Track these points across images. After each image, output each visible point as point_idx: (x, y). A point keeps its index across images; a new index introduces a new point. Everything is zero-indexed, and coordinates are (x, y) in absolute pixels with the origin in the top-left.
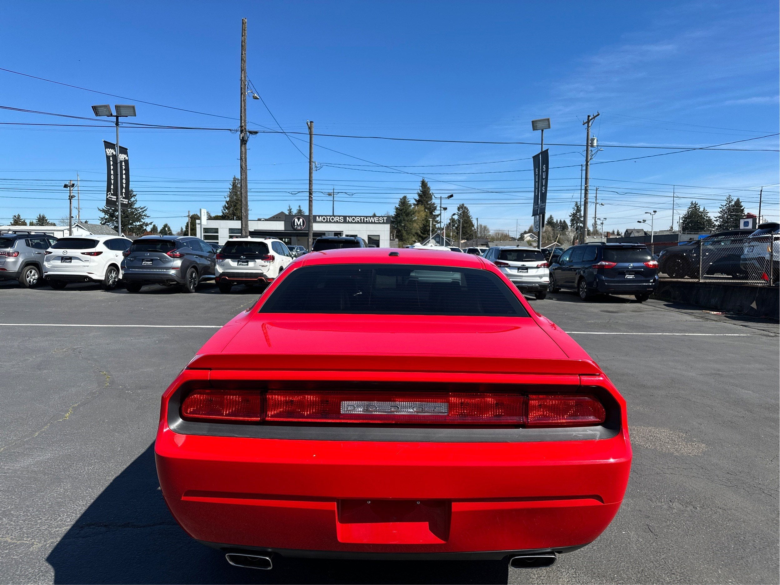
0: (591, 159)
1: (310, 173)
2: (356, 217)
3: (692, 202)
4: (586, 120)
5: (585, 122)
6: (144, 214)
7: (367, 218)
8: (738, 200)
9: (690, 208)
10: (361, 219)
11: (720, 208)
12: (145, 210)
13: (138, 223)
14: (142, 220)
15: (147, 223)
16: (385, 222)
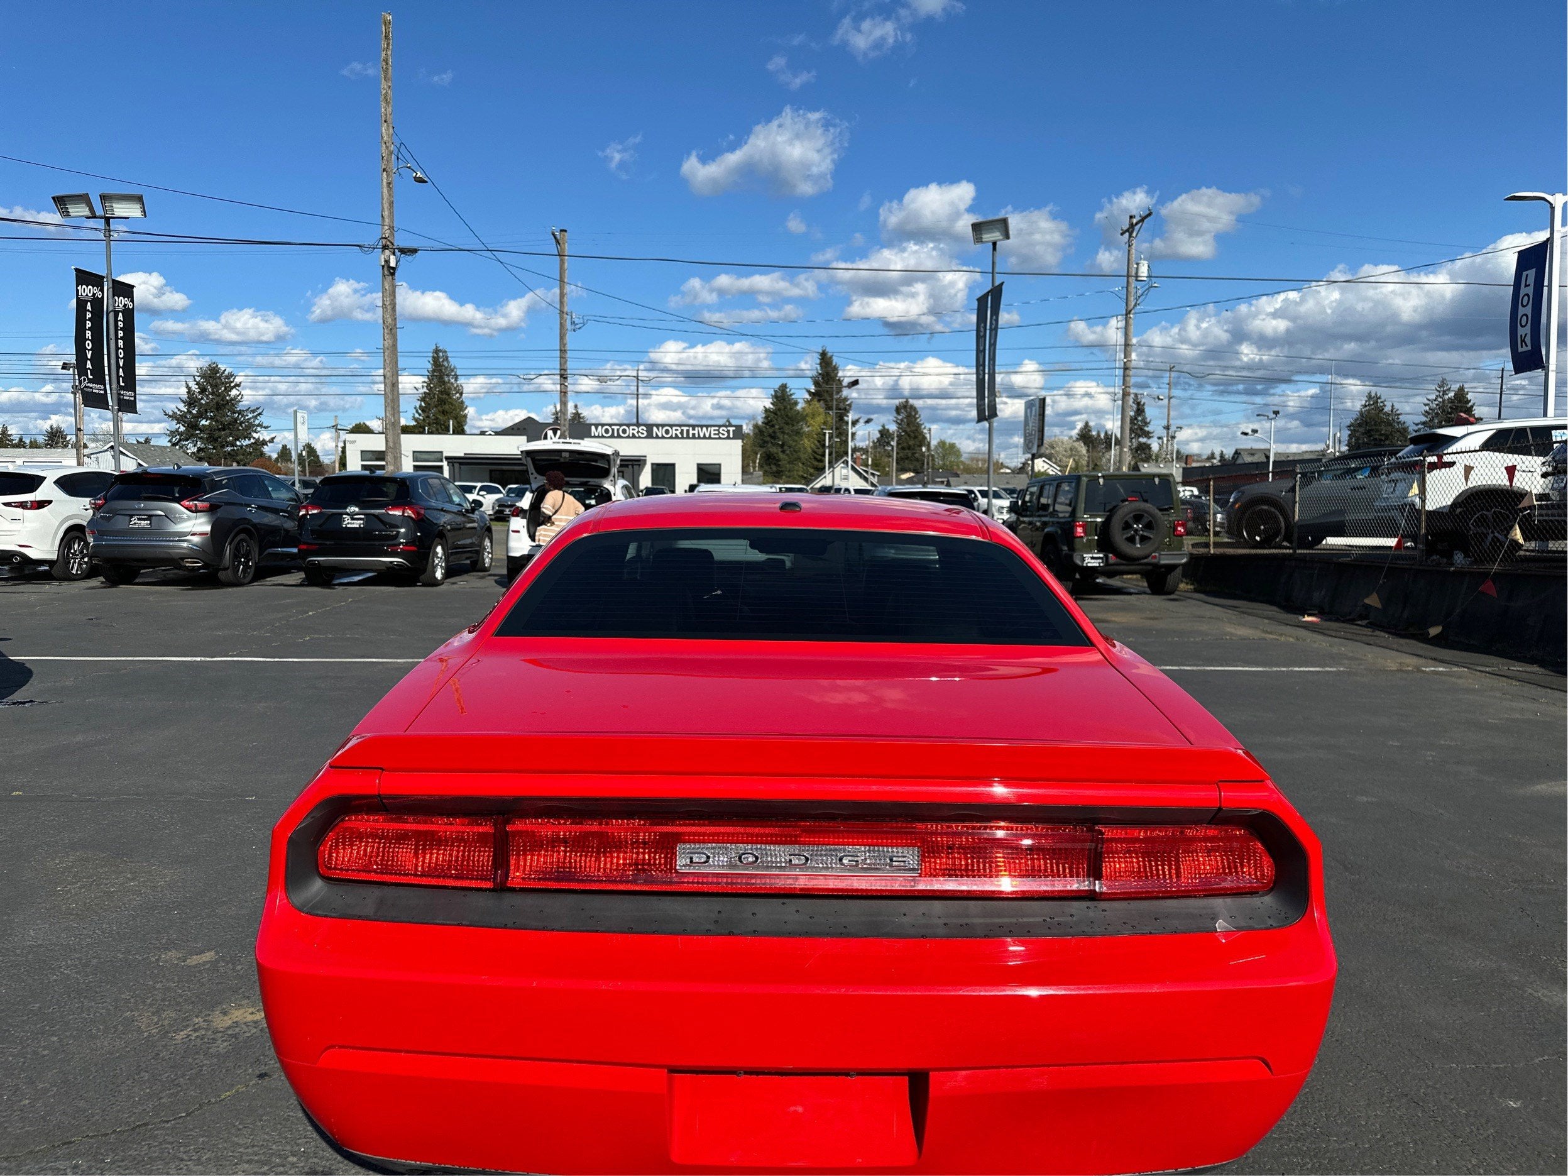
0: (1135, 305)
1: (562, 337)
2: (671, 426)
3: (1370, 393)
4: (1126, 226)
5: (1125, 229)
6: (257, 422)
7: (694, 429)
8: (1462, 389)
9: (1366, 406)
10: (682, 430)
11: (1425, 405)
12: (260, 414)
13: (246, 442)
14: (255, 435)
15: (264, 440)
16: (731, 436)
